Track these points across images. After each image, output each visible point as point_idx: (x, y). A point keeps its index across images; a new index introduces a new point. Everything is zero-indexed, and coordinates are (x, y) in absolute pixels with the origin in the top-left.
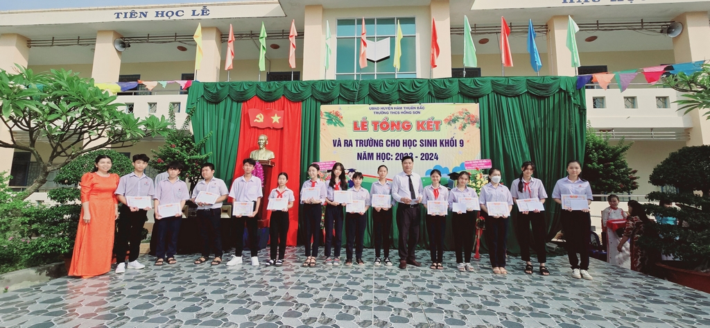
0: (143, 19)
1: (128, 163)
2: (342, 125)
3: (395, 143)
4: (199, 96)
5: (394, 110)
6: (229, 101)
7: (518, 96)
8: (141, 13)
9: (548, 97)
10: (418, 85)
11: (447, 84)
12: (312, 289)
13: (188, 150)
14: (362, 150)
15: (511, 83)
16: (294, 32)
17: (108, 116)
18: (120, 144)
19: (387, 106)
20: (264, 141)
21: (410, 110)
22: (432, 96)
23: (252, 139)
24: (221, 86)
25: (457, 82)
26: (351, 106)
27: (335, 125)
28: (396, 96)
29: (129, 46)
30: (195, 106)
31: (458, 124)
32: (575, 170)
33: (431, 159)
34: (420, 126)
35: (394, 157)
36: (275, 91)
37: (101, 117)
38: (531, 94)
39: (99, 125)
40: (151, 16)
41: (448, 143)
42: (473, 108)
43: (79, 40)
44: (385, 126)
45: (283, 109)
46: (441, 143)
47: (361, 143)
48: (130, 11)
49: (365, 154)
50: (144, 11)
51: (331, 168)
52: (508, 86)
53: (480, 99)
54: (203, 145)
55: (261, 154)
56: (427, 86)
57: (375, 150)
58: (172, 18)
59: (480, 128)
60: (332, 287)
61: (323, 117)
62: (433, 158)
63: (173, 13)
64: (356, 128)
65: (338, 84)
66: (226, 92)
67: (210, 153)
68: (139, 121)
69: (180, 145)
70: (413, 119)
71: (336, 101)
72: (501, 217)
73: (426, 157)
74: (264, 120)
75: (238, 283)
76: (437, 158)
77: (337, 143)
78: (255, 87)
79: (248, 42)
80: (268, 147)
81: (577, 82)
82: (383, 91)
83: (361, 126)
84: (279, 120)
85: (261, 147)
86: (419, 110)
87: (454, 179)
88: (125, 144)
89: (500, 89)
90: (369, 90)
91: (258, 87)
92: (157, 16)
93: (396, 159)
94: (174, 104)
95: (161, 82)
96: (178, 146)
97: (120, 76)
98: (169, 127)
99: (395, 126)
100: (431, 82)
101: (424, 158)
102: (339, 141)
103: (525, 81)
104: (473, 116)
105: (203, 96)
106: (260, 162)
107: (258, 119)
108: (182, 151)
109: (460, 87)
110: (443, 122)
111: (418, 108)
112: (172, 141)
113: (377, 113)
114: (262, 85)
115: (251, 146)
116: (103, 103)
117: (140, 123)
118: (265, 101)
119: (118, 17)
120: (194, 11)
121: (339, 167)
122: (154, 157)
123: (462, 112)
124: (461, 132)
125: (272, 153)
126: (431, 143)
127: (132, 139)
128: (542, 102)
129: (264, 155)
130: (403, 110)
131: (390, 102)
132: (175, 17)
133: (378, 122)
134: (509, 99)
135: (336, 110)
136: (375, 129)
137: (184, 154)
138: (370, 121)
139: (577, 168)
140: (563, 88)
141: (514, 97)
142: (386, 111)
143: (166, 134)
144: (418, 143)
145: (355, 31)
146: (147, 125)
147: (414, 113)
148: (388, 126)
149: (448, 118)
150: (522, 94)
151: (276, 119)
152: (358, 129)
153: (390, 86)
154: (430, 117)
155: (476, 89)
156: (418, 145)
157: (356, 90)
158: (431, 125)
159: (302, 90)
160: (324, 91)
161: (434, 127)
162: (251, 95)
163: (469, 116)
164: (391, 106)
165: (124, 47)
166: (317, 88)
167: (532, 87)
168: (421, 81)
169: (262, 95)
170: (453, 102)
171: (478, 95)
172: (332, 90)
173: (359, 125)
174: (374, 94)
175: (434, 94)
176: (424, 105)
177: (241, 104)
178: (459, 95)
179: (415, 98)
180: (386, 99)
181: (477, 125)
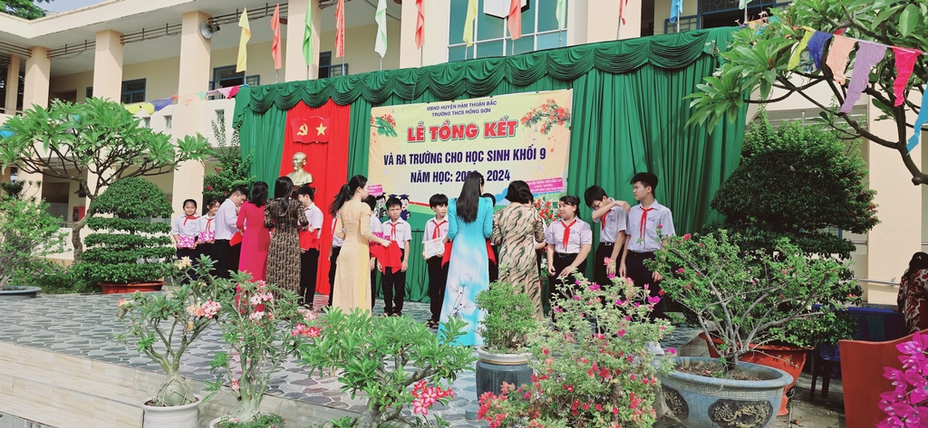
2: (395, 134)
3: (456, 157)
4: (246, 105)
5: (457, 110)
6: (274, 109)
7: (633, 71)
9: (684, 69)
10: (490, 67)
13: (235, 174)
14: (416, 168)
15: (624, 51)
19: (449, 103)
20: (299, 161)
21: (478, 107)
22: (508, 83)
24: (268, 91)
25: (545, 58)
26: (407, 106)
27: (387, 135)
28: (461, 88)
29: (219, 29)
30: (241, 119)
31: (540, 124)
33: (500, 180)
34: (489, 130)
35: (455, 176)
36: (321, 92)
38: (654, 66)
41: (524, 154)
42: (564, 98)
43: (167, 28)
44: (445, 133)
45: (330, 116)
46: (515, 155)
47: (416, 158)
49: (419, 174)
52: (617, 56)
53: (576, 82)
55: (296, 178)
56: (503, 69)
57: (432, 168)
59: (570, 128)
61: (374, 124)
62: (503, 177)
64: (411, 139)
65: (391, 76)
66: (271, 98)
70: (480, 121)
73: (495, 175)
74: (308, 132)
76: (509, 177)
77: (388, 160)
78: (302, 88)
82: (445, 82)
83: (416, 135)
84: (325, 131)
86: (488, 107)
89: (605, 63)
90: (430, 82)
91: (305, 89)
93: (457, 180)
99: (458, 132)
100: (507, 60)
101: (491, 177)
102: (391, 156)
103: (648, 45)
104: (562, 111)
105: (250, 106)
107: (302, 132)
109: (548, 67)
110: (520, 123)
111: (488, 104)
113: (436, 114)
114: (307, 86)
118: (311, 107)
123: (548, 106)
124: (547, 136)
125: (309, 176)
126: (502, 155)
128: (675, 78)
129: (299, 179)
130: (468, 108)
131: (453, 98)
133: (436, 128)
134: (617, 77)
135: (388, 114)
136: (434, 138)
138: (427, 126)
140: (709, 51)
141: (626, 73)
142: (447, 110)
144: (485, 156)
147: (482, 111)
148: (448, 133)
149: (527, 116)
150: (640, 68)
151: (321, 130)
152: (414, 139)
153: (454, 73)
154: (503, 116)
155: (569, 66)
156: (485, 159)
157: (412, 83)
158: (504, 129)
159: (351, 88)
160: (375, 88)
161: (507, 130)
162: (295, 99)
163: (556, 111)
164: (454, 103)
165: (212, 31)
166: (368, 84)
167: (656, 54)
168: (495, 61)
169: (307, 99)
170: (537, 91)
171: (570, 75)
172: (384, 86)
173: (415, 133)
174: (434, 87)
175: (511, 81)
176: (495, 98)
177: (286, 113)
178: (547, 78)
179: (484, 89)
180: (447, 94)
181: (567, 124)
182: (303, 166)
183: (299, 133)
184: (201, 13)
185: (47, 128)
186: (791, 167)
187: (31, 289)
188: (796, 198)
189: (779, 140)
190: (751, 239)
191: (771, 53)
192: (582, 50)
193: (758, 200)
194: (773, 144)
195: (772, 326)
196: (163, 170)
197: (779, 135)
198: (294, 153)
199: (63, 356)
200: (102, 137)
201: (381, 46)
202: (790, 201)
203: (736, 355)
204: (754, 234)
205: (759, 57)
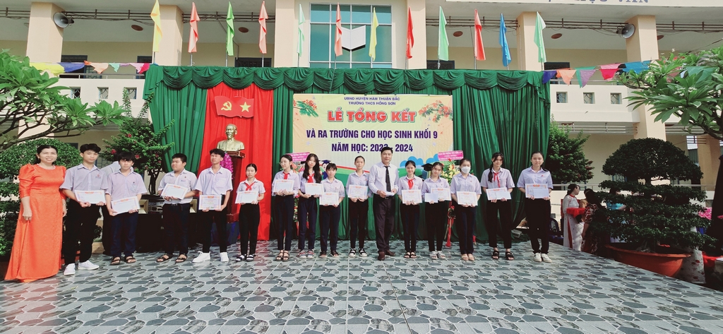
1: (75, 154)
2: (316, 114)
3: (370, 134)
4: (158, 81)
5: (369, 101)
6: (193, 87)
7: (489, 89)
9: (517, 91)
10: (393, 75)
11: (422, 75)
12: (285, 282)
13: (146, 140)
14: (337, 141)
15: (482, 76)
16: (264, 14)
17: (49, 100)
18: (65, 133)
19: (363, 96)
20: (232, 131)
21: (386, 101)
22: (407, 87)
23: (220, 128)
24: (184, 71)
25: (432, 74)
26: (325, 95)
27: (309, 115)
28: (372, 86)
29: (73, 22)
30: (153, 92)
31: (432, 115)
32: (538, 160)
33: (405, 150)
34: (395, 117)
35: (370, 148)
36: (244, 78)
37: (40, 101)
38: (501, 88)
39: (37, 111)
41: (422, 134)
42: (447, 100)
43: (7, 11)
44: (360, 116)
45: (253, 97)
46: (416, 135)
47: (336, 134)
49: (339, 145)
51: (305, 160)
52: (480, 79)
53: (454, 92)
54: (164, 135)
55: (230, 145)
56: (402, 77)
57: (350, 141)
59: (453, 120)
60: (306, 280)
61: (297, 106)
62: (408, 149)
64: (330, 118)
65: (312, 72)
66: (188, 77)
67: (172, 144)
68: (88, 107)
69: (137, 134)
70: (388, 110)
71: (310, 90)
72: (469, 206)
73: (401, 148)
74: (232, 108)
75: (205, 280)
76: (412, 150)
77: (310, 134)
78: (222, 72)
79: (213, 24)
80: (237, 138)
81: (543, 77)
82: (358, 81)
83: (335, 116)
84: (249, 109)
85: (230, 137)
86: (394, 101)
87: (428, 171)
88: (71, 132)
89: (473, 82)
90: (344, 79)
91: (225, 72)
93: (371, 150)
94: (129, 89)
95: (112, 64)
96: (134, 135)
97: (62, 56)
98: (123, 114)
99: (370, 116)
100: (406, 73)
101: (399, 149)
102: (313, 131)
103: (496, 75)
104: (447, 108)
105: (162, 81)
106: (229, 153)
107: (226, 107)
108: (139, 141)
109: (435, 79)
111: (393, 99)
112: (128, 130)
113: (352, 103)
114: (229, 71)
115: (218, 136)
116: (42, 86)
117: (89, 110)
118: (233, 88)
121: (313, 158)
122: (107, 147)
123: (437, 104)
124: (438, 124)
125: (242, 144)
126: (406, 134)
127: (79, 127)
128: (511, 95)
129: (233, 146)
130: (378, 101)
131: (365, 93)
133: (353, 113)
135: (309, 100)
136: (350, 119)
137: (142, 144)
138: (345, 111)
139: (539, 159)
140: (531, 82)
141: (485, 90)
142: (361, 101)
143: (120, 122)
144: (393, 134)
145: (329, 17)
146: (97, 112)
147: (389, 104)
148: (363, 117)
149: (423, 110)
150: (493, 87)
151: (245, 107)
152: (333, 119)
153: (365, 76)
154: (405, 108)
155: (450, 81)
156: (393, 137)
157: (330, 79)
158: (406, 117)
159: (274, 77)
160: (297, 80)
161: (409, 118)
162: (216, 81)
163: (443, 108)
164: (366, 97)
165: (66, 23)
166: (290, 76)
167: (502, 81)
168: (396, 71)
169: (229, 81)
170: (428, 94)
171: (451, 87)
172: (305, 78)
173: (334, 115)
174: (349, 83)
175: (409, 85)
176: (398, 96)
177: (206, 91)
178: (434, 87)
179: (389, 88)
180: (361, 89)
181: (450, 117)
182: (234, 135)
183: (223, 108)
184: (55, 6)
192: (457, 72)
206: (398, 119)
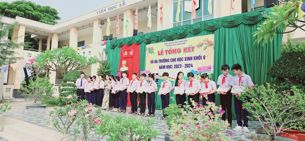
0: (105, 12)
2: (154, 53)
3: (174, 60)
4: (109, 46)
5: (174, 44)
6: (117, 47)
7: (236, 26)
8: (104, 10)
10: (185, 28)
11: (199, 26)
14: (161, 64)
15: (233, 19)
19: (171, 42)
20: (124, 63)
24: (115, 41)
25: (204, 24)
26: (157, 44)
27: (151, 53)
28: (175, 36)
29: (104, 24)
30: (108, 51)
31: (203, 47)
33: (189, 67)
34: (185, 50)
35: (174, 67)
36: (131, 41)
38: (244, 24)
40: (107, 11)
41: (198, 58)
42: (211, 37)
43: (90, 25)
44: (170, 52)
45: (134, 49)
46: (194, 58)
47: (161, 61)
48: (101, 10)
49: (162, 66)
50: (105, 9)
52: (230, 21)
53: (215, 32)
56: (189, 29)
57: (166, 64)
58: (113, 9)
59: (214, 48)
61: (147, 50)
62: (190, 66)
63: (113, 7)
64: (159, 54)
65: (153, 34)
66: (116, 44)
70: (182, 47)
73: (187, 66)
74: (127, 54)
77: (152, 62)
78: (125, 40)
82: (170, 35)
83: (161, 53)
84: (132, 53)
85: (123, 66)
86: (185, 42)
89: (226, 24)
90: (164, 35)
92: (109, 10)
93: (174, 68)
99: (174, 51)
100: (191, 26)
101: (186, 66)
103: (242, 17)
104: (211, 42)
109: (205, 27)
111: (184, 41)
113: (167, 46)
114: (127, 39)
118: (128, 46)
119: (98, 14)
120: (120, 4)
123: (205, 40)
124: (206, 51)
125: (127, 68)
126: (190, 59)
130: (178, 43)
132: (114, 9)
133: (167, 50)
134: (230, 29)
135: (152, 47)
136: (166, 53)
138: (164, 50)
141: (234, 27)
142: (171, 44)
144: (184, 59)
146: (89, 60)
147: (182, 44)
148: (171, 52)
149: (198, 45)
150: (239, 25)
151: (131, 53)
152: (160, 54)
153: (173, 32)
154: (189, 45)
155: (213, 26)
156: (184, 60)
157: (159, 36)
158: (190, 49)
159: (140, 39)
160: (147, 38)
161: (191, 50)
162: (123, 44)
163: (208, 42)
164: (173, 42)
165: (102, 25)
166: (145, 37)
167: (245, 19)
168: (186, 26)
169: (127, 43)
170: (201, 35)
171: (213, 29)
172: (150, 38)
173: (160, 53)
174: (166, 37)
175: (192, 33)
176: (187, 39)
177: (121, 48)
178: (205, 31)
179: (182, 36)
180: (171, 39)
181: (213, 46)
182: (125, 65)
183: (125, 54)
184: (99, 19)
185: (50, 56)
186: (299, 58)
187: (44, 105)
188: (302, 70)
189: (296, 48)
190: (283, 87)
191: (285, 13)
192: (217, 20)
193: (286, 71)
194: (294, 50)
195: (290, 123)
196: (84, 67)
197: (297, 47)
198: (122, 61)
199: (41, 127)
200: (66, 58)
201: (150, 24)
202: (299, 72)
203: (275, 134)
204: (284, 85)
205: (281, 15)
206: (186, 51)
